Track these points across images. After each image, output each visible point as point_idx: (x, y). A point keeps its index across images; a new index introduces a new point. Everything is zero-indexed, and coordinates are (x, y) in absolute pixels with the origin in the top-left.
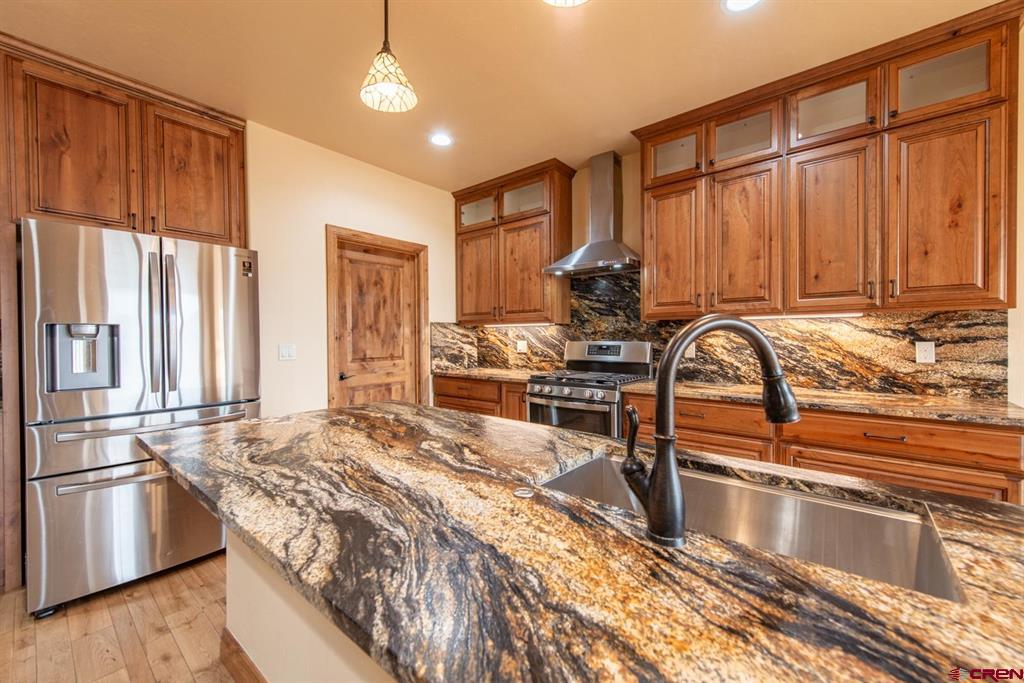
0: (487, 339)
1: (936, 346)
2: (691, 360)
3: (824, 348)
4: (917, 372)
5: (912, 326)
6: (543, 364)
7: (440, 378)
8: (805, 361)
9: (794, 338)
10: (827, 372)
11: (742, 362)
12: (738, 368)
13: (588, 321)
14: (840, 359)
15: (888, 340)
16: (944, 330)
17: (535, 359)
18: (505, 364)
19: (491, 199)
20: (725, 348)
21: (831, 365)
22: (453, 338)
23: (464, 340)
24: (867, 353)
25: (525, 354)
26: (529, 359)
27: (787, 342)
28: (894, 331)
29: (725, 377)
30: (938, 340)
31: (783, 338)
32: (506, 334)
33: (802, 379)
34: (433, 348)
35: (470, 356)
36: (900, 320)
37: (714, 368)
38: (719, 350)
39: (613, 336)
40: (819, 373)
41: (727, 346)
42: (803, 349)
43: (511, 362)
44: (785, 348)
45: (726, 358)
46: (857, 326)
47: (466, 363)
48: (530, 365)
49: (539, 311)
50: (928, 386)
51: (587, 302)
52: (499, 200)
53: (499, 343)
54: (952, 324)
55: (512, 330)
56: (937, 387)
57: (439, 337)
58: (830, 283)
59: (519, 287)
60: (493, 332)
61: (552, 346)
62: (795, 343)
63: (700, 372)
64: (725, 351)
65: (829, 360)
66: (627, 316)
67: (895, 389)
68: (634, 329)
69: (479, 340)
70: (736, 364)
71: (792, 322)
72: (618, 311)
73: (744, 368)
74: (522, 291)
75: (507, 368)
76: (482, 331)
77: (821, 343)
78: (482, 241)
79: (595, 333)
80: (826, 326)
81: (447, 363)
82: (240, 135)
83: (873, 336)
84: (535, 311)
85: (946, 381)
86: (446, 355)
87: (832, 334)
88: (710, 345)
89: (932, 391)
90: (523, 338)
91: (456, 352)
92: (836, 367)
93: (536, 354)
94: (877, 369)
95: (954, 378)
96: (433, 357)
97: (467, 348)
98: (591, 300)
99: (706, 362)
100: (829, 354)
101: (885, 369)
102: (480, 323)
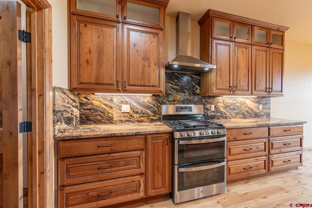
0: (92, 104)
1: (263, 105)
2: (213, 112)
3: (245, 106)
4: (260, 112)
5: (259, 100)
6: (142, 118)
8: (241, 110)
9: (239, 104)
10: (246, 113)
11: (227, 112)
12: (226, 113)
13: (171, 94)
14: (248, 109)
15: (255, 104)
16: (263, 101)
17: (136, 116)
18: (110, 120)
20: (223, 107)
21: (246, 111)
22: (68, 103)
23: (74, 104)
24: (252, 107)
25: (128, 113)
26: (131, 116)
27: (238, 104)
28: (256, 101)
29: (223, 117)
31: (237, 103)
32: (111, 100)
33: (241, 116)
34: (55, 113)
35: (76, 117)
36: (257, 99)
37: (220, 114)
38: (221, 108)
39: (183, 102)
40: (244, 114)
41: (223, 106)
42: (241, 107)
43: (115, 119)
44: (237, 106)
45: (223, 111)
46: (251, 100)
47: (74, 123)
48: (133, 119)
49: (156, 86)
51: (170, 85)
53: (104, 106)
55: (117, 98)
56: (262, 115)
57: (59, 102)
59: (141, 70)
61: (149, 108)
62: (239, 105)
63: (215, 116)
64: (223, 108)
65: (246, 110)
66: (190, 93)
67: (257, 117)
68: (193, 99)
69: (81, 104)
70: (226, 112)
71: (239, 98)
72: (186, 91)
74: (143, 73)
75: (112, 123)
76: (85, 98)
77: (244, 105)
78: (104, 28)
79: (174, 101)
80: (245, 100)
81: (65, 126)
83: (253, 103)
84: (153, 86)
86: (64, 118)
87: (246, 102)
88: (219, 106)
89: (262, 117)
90: (127, 103)
91: (69, 115)
92: (247, 112)
93: (137, 112)
94: (254, 112)
95: (264, 113)
96: (54, 123)
97: (75, 110)
98: (173, 84)
99: (217, 112)
100: (245, 108)
101: (255, 112)
102: (92, 91)
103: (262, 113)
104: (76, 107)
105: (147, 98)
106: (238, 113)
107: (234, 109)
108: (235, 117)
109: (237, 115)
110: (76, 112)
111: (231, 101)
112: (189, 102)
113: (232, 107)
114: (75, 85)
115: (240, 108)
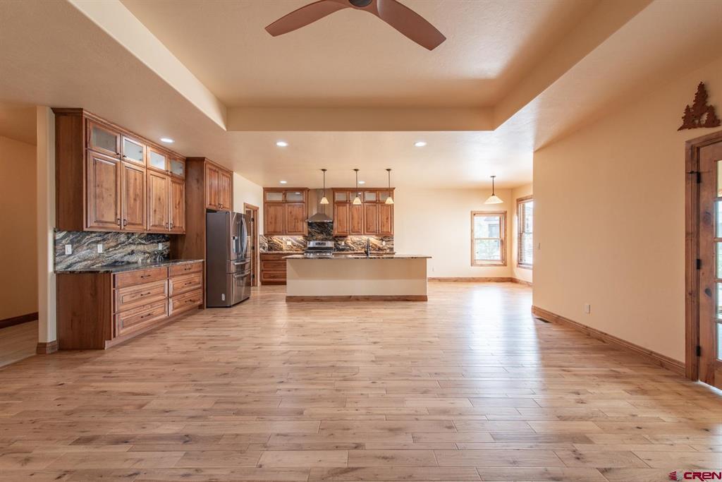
2: (343, 246)
4: (383, 246)
5: (382, 238)
6: (298, 249)
7: (261, 254)
8: (366, 245)
11: (354, 246)
13: (314, 235)
15: (379, 241)
16: (386, 239)
17: (294, 247)
19: (282, 194)
24: (376, 243)
25: (290, 246)
26: (292, 247)
29: (351, 250)
30: (385, 241)
31: (362, 240)
32: (282, 239)
34: (259, 244)
35: (266, 247)
37: (348, 248)
39: (322, 240)
41: (351, 242)
42: (366, 243)
43: (284, 249)
45: (351, 245)
46: (375, 238)
47: (266, 250)
48: (293, 249)
52: (285, 195)
53: (279, 242)
55: (285, 238)
57: (261, 240)
58: (373, 228)
60: (276, 239)
61: (301, 243)
62: (364, 241)
63: (345, 249)
66: (327, 234)
67: (380, 250)
68: (329, 238)
69: (269, 241)
71: (363, 237)
72: (324, 233)
73: (355, 248)
74: (295, 225)
75: (282, 251)
76: (270, 238)
78: (277, 207)
79: (317, 239)
81: (262, 249)
82: (232, 175)
84: (300, 232)
88: (347, 242)
90: (289, 240)
91: (264, 245)
92: (371, 246)
94: (377, 247)
95: (388, 248)
96: (260, 247)
98: (315, 229)
99: (347, 246)
101: (379, 247)
102: (274, 235)
103: (386, 248)
104: (267, 242)
105: (300, 238)
106: (364, 247)
107: (360, 244)
109: (363, 249)
110: (267, 245)
111: (358, 239)
112: (326, 240)
113: (357, 243)
114: (266, 233)
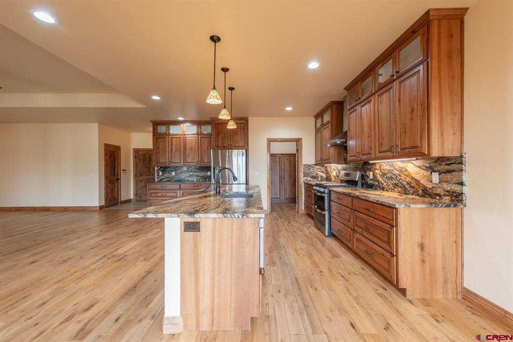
0: (327, 170)
1: (439, 174)
2: (371, 179)
3: (405, 175)
4: (433, 187)
5: (432, 164)
6: (339, 180)
7: (307, 184)
8: (400, 181)
9: (397, 171)
10: (407, 187)
14: (410, 180)
15: (424, 171)
16: (442, 166)
17: (337, 178)
18: (331, 180)
19: (321, 117)
20: (380, 175)
21: (408, 183)
22: (313, 170)
23: (319, 170)
24: (418, 177)
25: (335, 176)
27: (396, 172)
28: (426, 167)
29: (380, 187)
30: (439, 171)
31: (394, 170)
32: (331, 168)
33: (400, 189)
34: (304, 173)
35: (321, 177)
36: (427, 162)
37: (377, 183)
38: (378, 175)
40: (404, 186)
42: (400, 175)
44: (395, 175)
45: (380, 179)
47: (320, 179)
48: (336, 181)
50: (437, 195)
54: (444, 164)
55: (333, 166)
56: (439, 195)
57: (307, 169)
60: (329, 167)
61: (340, 173)
62: (398, 173)
63: (374, 185)
65: (407, 181)
67: (426, 196)
70: (383, 182)
71: (397, 163)
73: (384, 184)
74: (326, 152)
75: (331, 182)
76: (325, 167)
77: (405, 173)
78: (319, 133)
80: (406, 164)
81: (310, 179)
83: (419, 169)
85: (442, 193)
86: (310, 176)
87: (408, 168)
88: (376, 173)
89: (438, 197)
90: (335, 170)
92: (409, 184)
93: (337, 176)
94: (421, 186)
95: (445, 191)
96: (304, 176)
97: (320, 174)
99: (375, 181)
100: (407, 178)
101: (423, 186)
103: (439, 191)
104: (323, 172)
106: (397, 185)
107: (391, 178)
108: (393, 190)
109: (395, 188)
113: (389, 175)
114: (319, 162)
115: (399, 177)
